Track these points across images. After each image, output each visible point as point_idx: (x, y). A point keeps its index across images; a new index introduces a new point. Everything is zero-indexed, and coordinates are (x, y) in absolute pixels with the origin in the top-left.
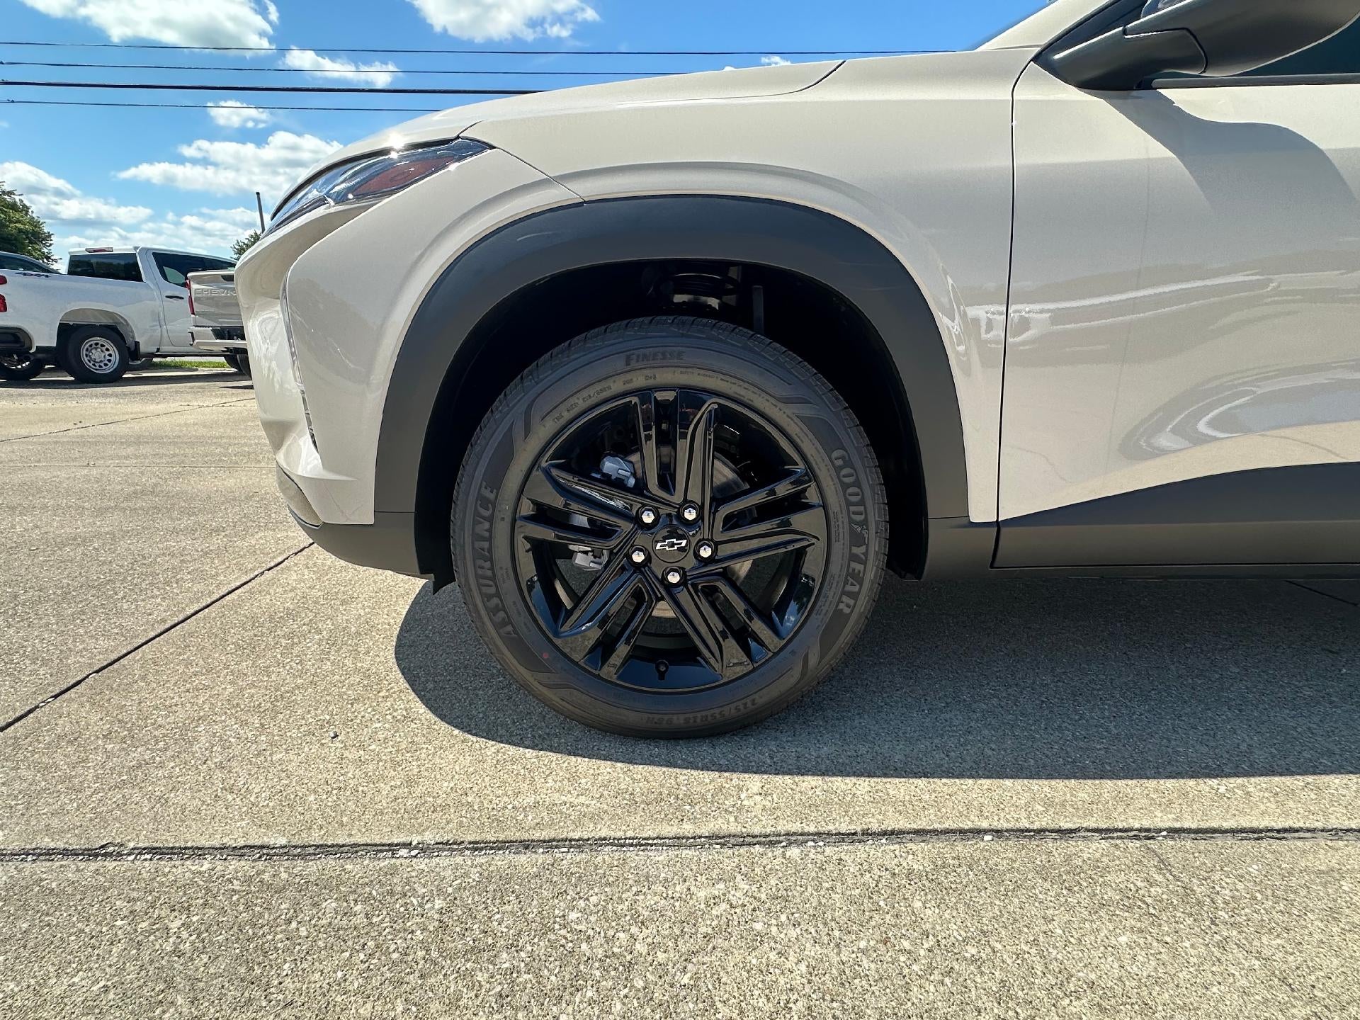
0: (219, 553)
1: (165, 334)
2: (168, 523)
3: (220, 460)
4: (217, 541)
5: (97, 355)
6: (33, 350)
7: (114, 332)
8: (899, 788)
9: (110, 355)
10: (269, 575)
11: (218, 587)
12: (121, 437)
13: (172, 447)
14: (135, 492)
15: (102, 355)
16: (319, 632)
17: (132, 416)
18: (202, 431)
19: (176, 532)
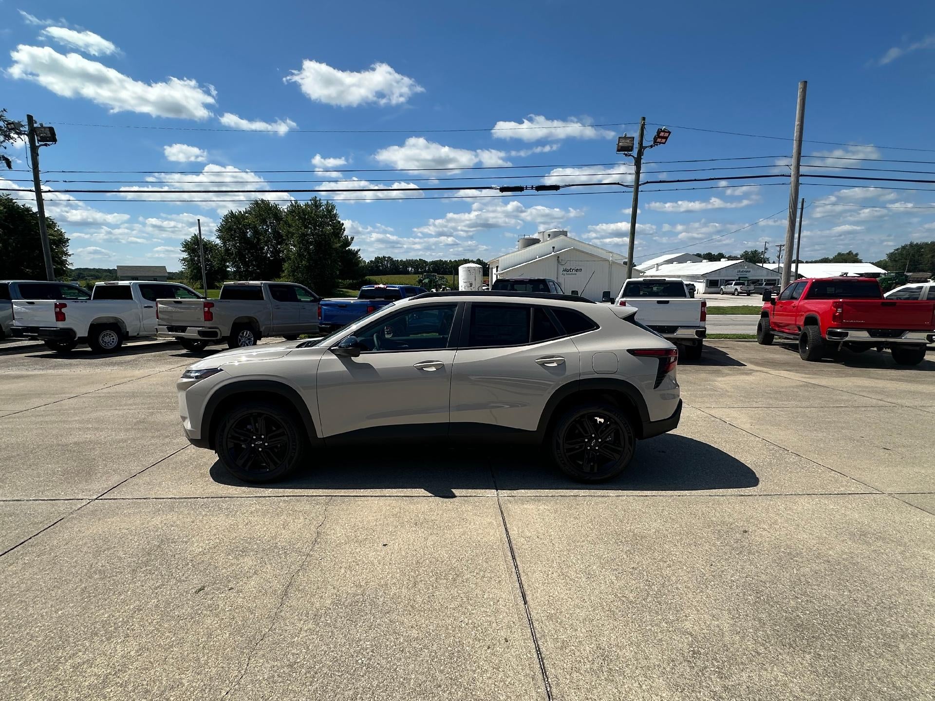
0: (167, 444)
1: (142, 326)
2: (150, 434)
3: (168, 406)
4: (167, 440)
5: (107, 339)
6: (76, 339)
7: (116, 326)
8: (296, 490)
9: (113, 339)
10: (182, 451)
11: (167, 454)
12: (127, 393)
13: (148, 399)
14: (137, 422)
15: (109, 339)
16: (193, 465)
17: (129, 379)
18: (161, 388)
19: (153, 437)
